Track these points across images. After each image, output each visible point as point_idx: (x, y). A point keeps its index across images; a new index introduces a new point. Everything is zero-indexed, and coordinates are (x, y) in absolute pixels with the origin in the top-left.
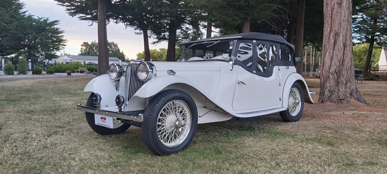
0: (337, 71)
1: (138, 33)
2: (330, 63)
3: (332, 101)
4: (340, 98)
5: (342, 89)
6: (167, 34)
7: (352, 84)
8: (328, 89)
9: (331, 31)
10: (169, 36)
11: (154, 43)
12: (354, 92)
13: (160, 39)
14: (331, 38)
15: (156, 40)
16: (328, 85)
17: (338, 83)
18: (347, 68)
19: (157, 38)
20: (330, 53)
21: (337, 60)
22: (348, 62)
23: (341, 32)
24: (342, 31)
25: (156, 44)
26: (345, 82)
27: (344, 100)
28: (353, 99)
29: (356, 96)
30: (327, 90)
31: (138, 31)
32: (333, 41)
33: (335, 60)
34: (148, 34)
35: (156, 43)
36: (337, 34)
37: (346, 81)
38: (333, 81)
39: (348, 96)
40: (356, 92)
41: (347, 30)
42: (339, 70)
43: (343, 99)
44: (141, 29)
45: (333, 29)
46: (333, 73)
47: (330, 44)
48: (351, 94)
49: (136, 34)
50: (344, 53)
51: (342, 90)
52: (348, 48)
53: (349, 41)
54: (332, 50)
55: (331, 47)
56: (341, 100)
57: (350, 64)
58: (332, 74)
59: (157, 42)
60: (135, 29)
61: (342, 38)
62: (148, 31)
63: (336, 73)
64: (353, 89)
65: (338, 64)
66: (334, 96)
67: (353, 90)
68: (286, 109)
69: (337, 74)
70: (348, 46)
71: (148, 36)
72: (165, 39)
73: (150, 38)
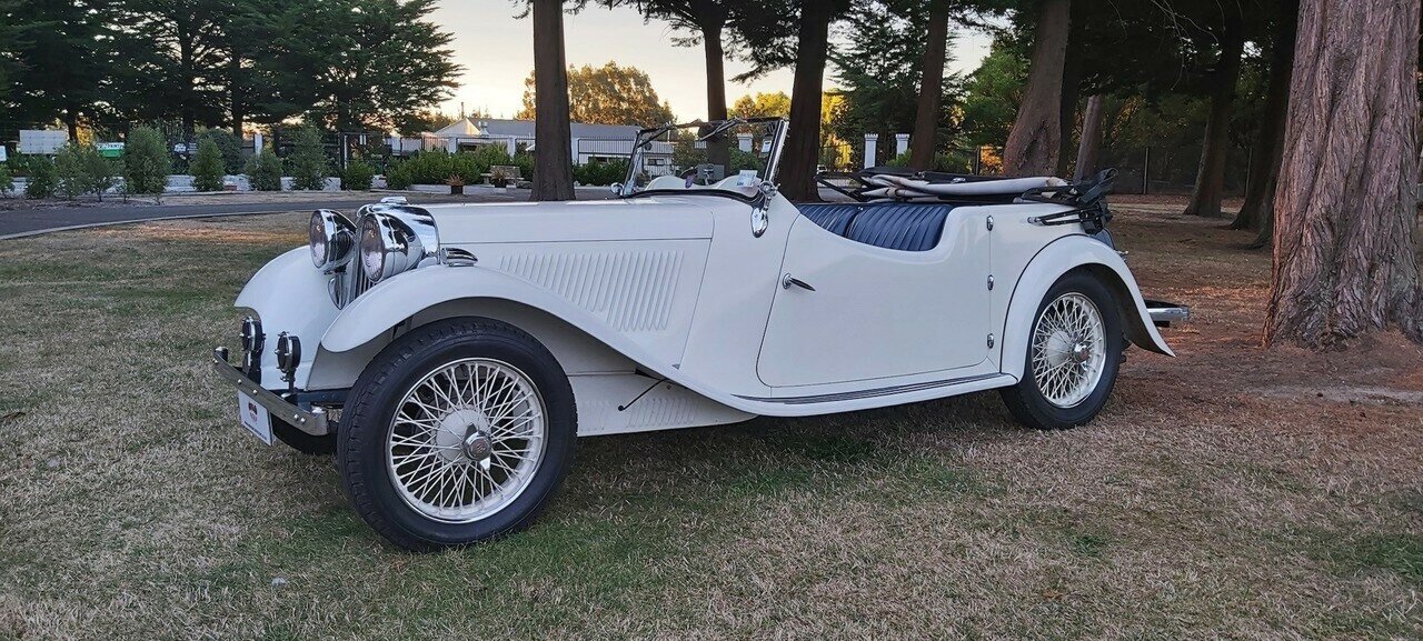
0: (1335, 218)
1: (683, 42)
2: (1309, 181)
3: (1300, 342)
4: (1336, 330)
5: (1352, 293)
6: (792, 41)
7: (1398, 271)
8: (1292, 289)
9: (1320, 48)
10: (800, 48)
11: (743, 78)
12: (1405, 305)
13: (764, 63)
14: (1320, 76)
15: (750, 66)
16: (1294, 274)
17: (1334, 265)
18: (1381, 206)
19: (755, 56)
20: (1311, 140)
21: (1338, 170)
22: (1387, 180)
23: (1360, 53)
24: (1365, 50)
25: (748, 80)
26: (1365, 264)
27: (1353, 337)
28: (1397, 333)
29: (1410, 323)
30: (1288, 293)
31: (684, 32)
32: (1326, 89)
33: (1332, 172)
34: (723, 45)
35: (750, 78)
36: (1344, 63)
37: (1373, 259)
38: (1313, 257)
39: (1377, 319)
40: (1413, 305)
41: (1389, 44)
42: (1345, 213)
43: (1349, 335)
44: (700, 25)
45: (1330, 40)
46: (1318, 225)
47: (1315, 102)
48: (1391, 314)
49: (675, 43)
50: (1369, 143)
51: (1349, 298)
52: (1387, 120)
53: (1396, 91)
54: (1320, 129)
55: (1317, 116)
56: (1340, 337)
57: (1393, 189)
58: (1316, 228)
59: (752, 74)
60: (676, 27)
61: (1362, 80)
62: (723, 30)
63: (1331, 224)
64: (1399, 293)
65: (1342, 190)
66: (1314, 318)
67: (1402, 296)
68: (1014, 382)
69: (1333, 230)
70: (1391, 113)
71: (724, 51)
72: (785, 61)
73: (730, 57)
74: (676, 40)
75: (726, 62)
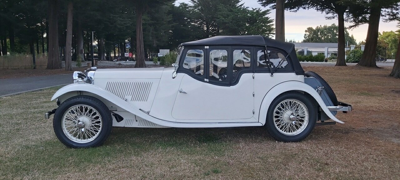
1: (329, 18)
6: (368, 16)
10: (370, 17)
13: (357, 23)
15: (353, 24)
19: (354, 21)
31: (330, 15)
34: (344, 18)
35: (352, 28)
44: (336, 12)
49: (327, 18)
59: (353, 26)
60: (327, 13)
62: (345, 13)
68: (262, 125)
71: (345, 19)
72: (366, 22)
73: (347, 21)
74: (327, 17)
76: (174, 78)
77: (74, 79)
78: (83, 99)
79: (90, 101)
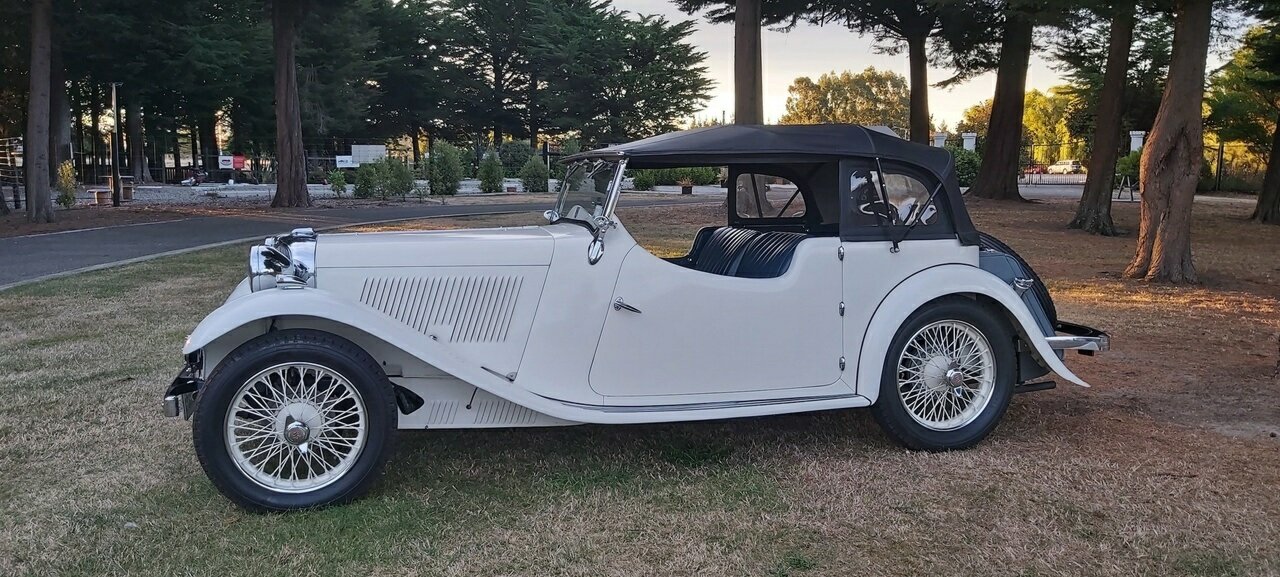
1: (882, 50)
6: (995, 49)
10: (1002, 53)
11: (944, 84)
13: (966, 69)
15: (952, 72)
19: (957, 63)
25: (950, 86)
31: (888, 43)
34: (927, 53)
44: (905, 35)
49: (878, 51)
59: (954, 80)
60: (880, 38)
62: (928, 39)
68: (867, 403)
71: (928, 59)
72: (989, 66)
73: (935, 65)
75: (930, 70)
76: (593, 262)
77: (254, 271)
78: (300, 342)
79: (327, 348)
